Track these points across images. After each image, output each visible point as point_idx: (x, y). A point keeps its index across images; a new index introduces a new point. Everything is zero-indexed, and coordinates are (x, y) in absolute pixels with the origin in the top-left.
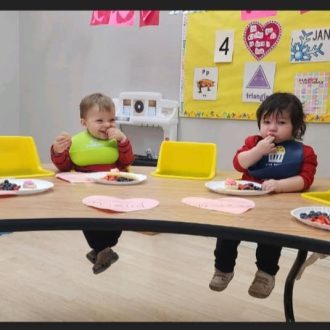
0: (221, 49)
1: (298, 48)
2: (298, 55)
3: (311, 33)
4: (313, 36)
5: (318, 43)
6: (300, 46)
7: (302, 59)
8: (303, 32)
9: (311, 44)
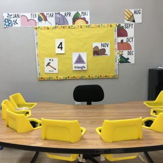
0: (58, 48)
1: (7, 21)
2: (7, 24)
3: (12, 15)
4: (13, 16)
5: (15, 19)
6: (7, 20)
7: (9, 25)
8: (8, 14)
9: (12, 19)
